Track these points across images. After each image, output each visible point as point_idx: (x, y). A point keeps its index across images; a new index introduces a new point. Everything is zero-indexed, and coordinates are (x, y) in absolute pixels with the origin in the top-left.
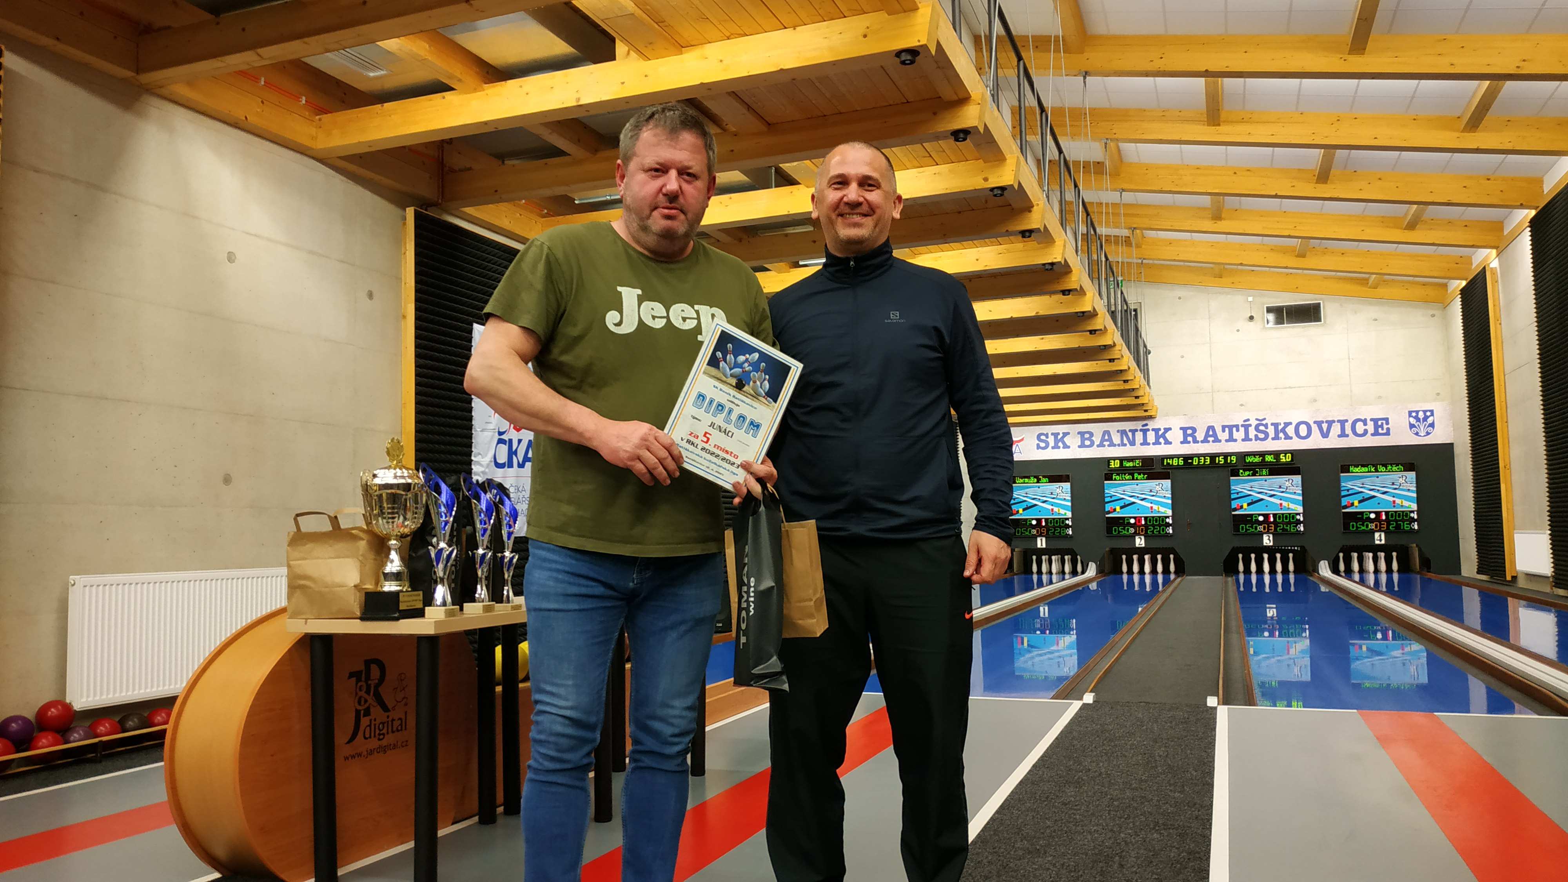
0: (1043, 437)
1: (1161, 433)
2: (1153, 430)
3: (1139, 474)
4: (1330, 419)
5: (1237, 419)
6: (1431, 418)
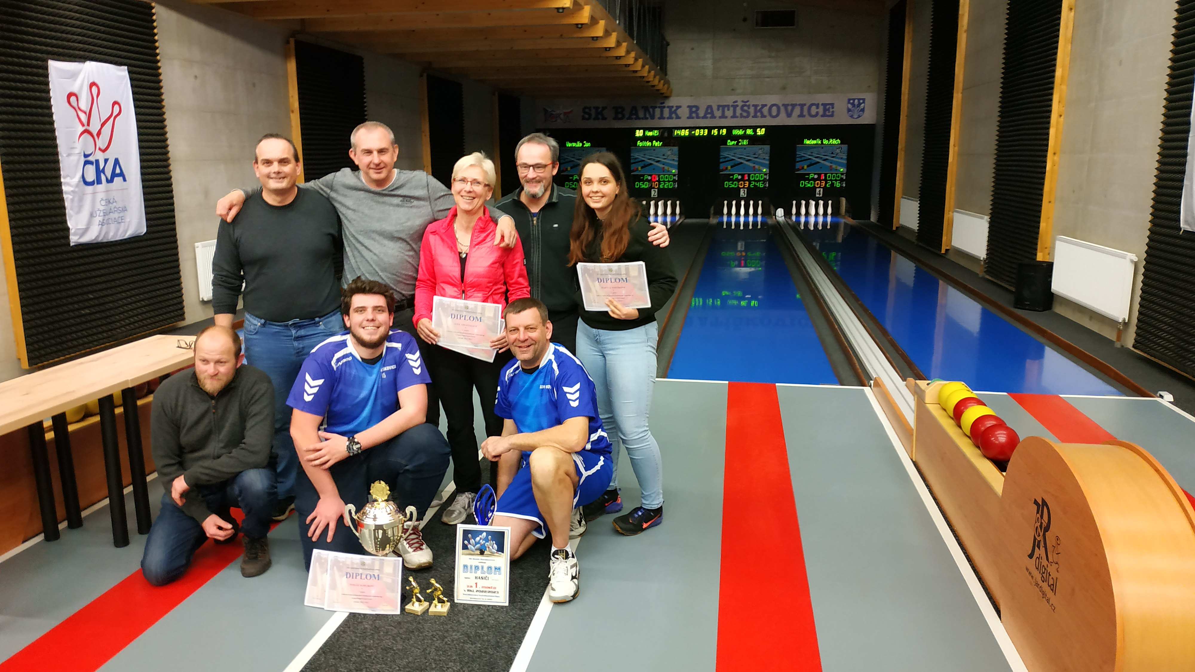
0: (587, 110)
1: (673, 109)
2: (668, 107)
3: (657, 141)
4: (794, 103)
5: (729, 100)
6: (863, 105)
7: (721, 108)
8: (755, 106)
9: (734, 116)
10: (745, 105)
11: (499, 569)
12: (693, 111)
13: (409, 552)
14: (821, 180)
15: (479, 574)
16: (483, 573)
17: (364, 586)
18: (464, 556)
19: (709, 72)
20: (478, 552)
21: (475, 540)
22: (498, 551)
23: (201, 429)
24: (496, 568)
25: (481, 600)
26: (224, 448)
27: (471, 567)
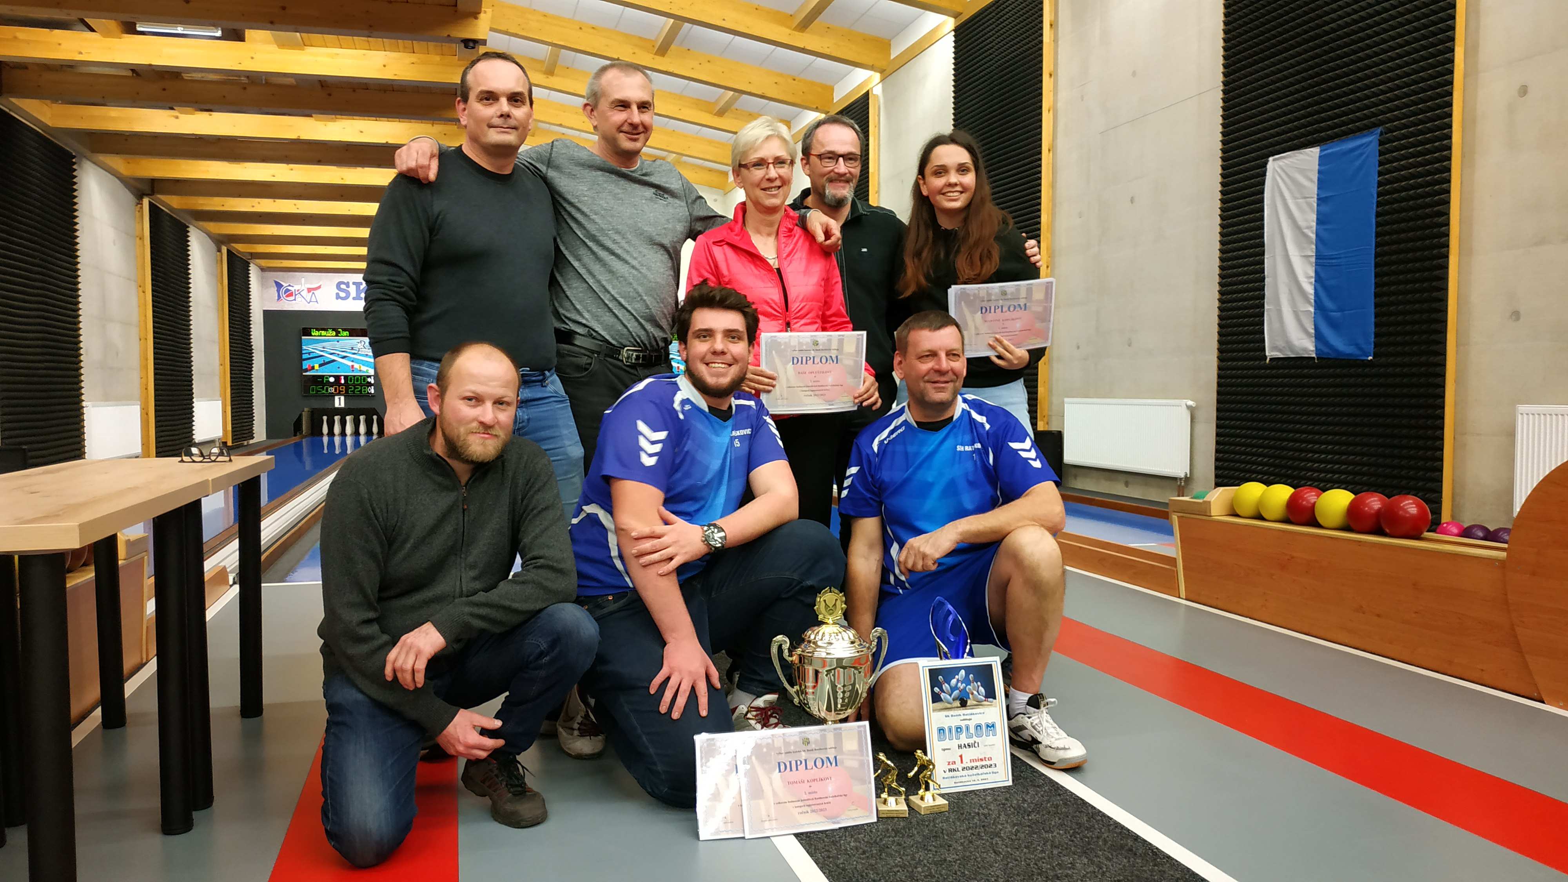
0: (343, 286)
11: (993, 726)
15: (963, 739)
16: (969, 736)
17: (814, 780)
18: (936, 714)
20: (958, 703)
21: (949, 685)
22: (986, 696)
23: (439, 542)
24: (988, 726)
25: (972, 783)
26: (475, 579)
27: (950, 730)
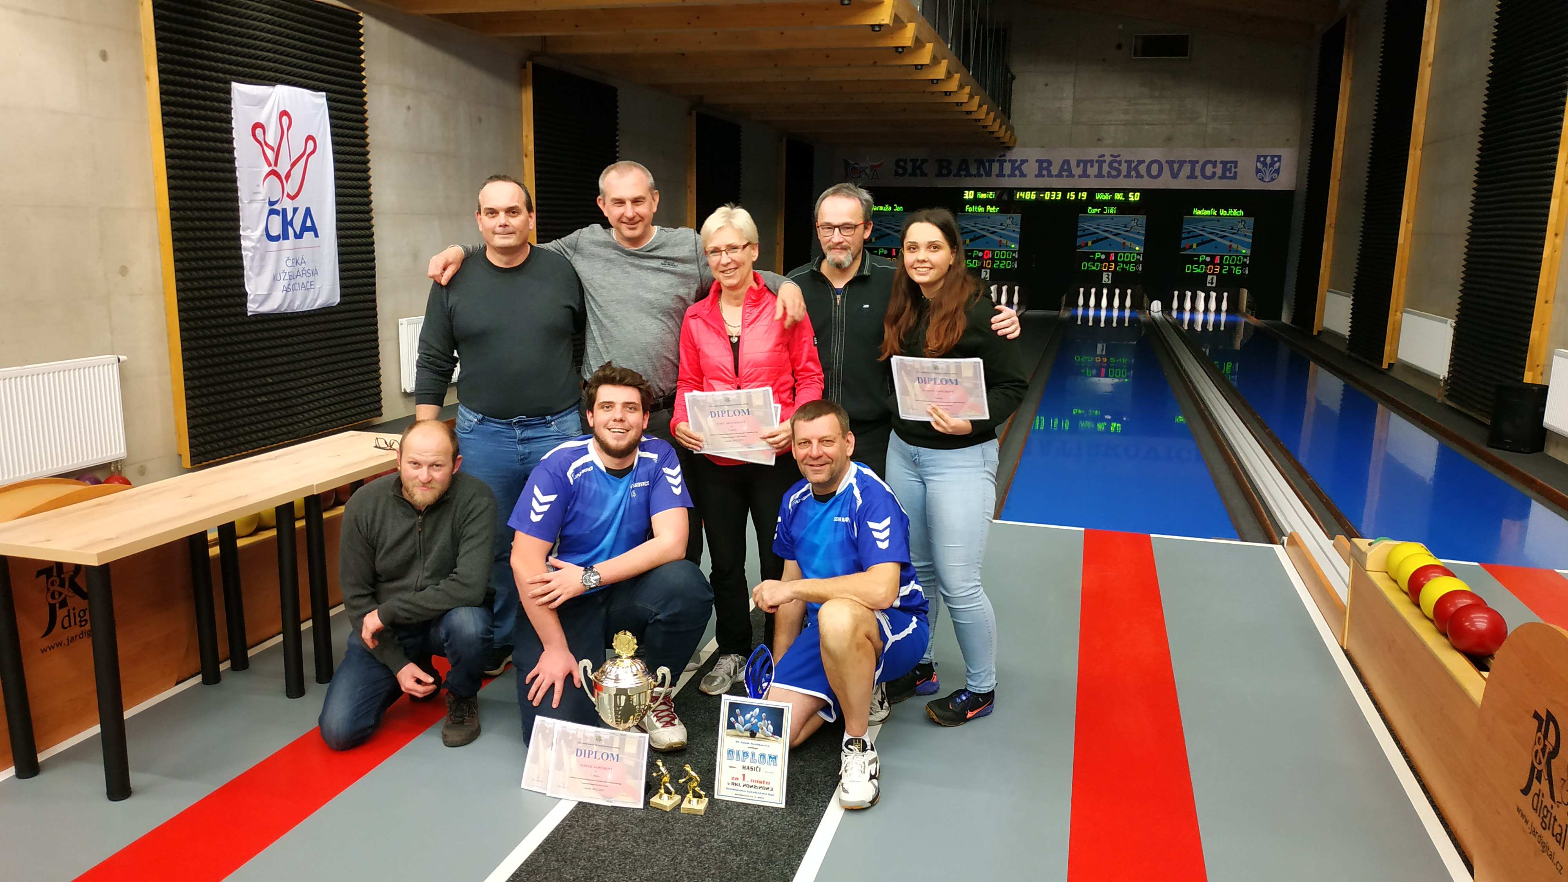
0: (901, 163)
1: (1017, 164)
2: (1010, 161)
3: (992, 207)
4: (1182, 159)
5: (1093, 154)
6: (1278, 164)
7: (1082, 164)
8: (1129, 162)
9: (1099, 175)
10: (1115, 161)
11: (775, 758)
12: (1044, 166)
13: (657, 728)
14: (1214, 265)
15: (748, 763)
16: (753, 761)
17: (599, 768)
18: (728, 737)
19: (1068, 116)
20: (748, 734)
21: (744, 717)
22: (774, 733)
23: (403, 552)
24: (770, 757)
25: (749, 798)
26: (429, 577)
27: (738, 752)
